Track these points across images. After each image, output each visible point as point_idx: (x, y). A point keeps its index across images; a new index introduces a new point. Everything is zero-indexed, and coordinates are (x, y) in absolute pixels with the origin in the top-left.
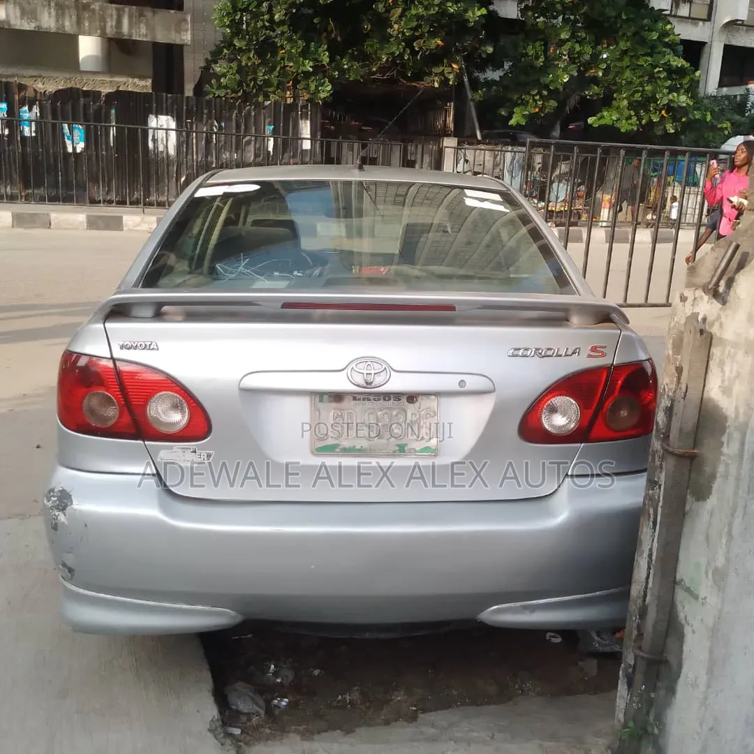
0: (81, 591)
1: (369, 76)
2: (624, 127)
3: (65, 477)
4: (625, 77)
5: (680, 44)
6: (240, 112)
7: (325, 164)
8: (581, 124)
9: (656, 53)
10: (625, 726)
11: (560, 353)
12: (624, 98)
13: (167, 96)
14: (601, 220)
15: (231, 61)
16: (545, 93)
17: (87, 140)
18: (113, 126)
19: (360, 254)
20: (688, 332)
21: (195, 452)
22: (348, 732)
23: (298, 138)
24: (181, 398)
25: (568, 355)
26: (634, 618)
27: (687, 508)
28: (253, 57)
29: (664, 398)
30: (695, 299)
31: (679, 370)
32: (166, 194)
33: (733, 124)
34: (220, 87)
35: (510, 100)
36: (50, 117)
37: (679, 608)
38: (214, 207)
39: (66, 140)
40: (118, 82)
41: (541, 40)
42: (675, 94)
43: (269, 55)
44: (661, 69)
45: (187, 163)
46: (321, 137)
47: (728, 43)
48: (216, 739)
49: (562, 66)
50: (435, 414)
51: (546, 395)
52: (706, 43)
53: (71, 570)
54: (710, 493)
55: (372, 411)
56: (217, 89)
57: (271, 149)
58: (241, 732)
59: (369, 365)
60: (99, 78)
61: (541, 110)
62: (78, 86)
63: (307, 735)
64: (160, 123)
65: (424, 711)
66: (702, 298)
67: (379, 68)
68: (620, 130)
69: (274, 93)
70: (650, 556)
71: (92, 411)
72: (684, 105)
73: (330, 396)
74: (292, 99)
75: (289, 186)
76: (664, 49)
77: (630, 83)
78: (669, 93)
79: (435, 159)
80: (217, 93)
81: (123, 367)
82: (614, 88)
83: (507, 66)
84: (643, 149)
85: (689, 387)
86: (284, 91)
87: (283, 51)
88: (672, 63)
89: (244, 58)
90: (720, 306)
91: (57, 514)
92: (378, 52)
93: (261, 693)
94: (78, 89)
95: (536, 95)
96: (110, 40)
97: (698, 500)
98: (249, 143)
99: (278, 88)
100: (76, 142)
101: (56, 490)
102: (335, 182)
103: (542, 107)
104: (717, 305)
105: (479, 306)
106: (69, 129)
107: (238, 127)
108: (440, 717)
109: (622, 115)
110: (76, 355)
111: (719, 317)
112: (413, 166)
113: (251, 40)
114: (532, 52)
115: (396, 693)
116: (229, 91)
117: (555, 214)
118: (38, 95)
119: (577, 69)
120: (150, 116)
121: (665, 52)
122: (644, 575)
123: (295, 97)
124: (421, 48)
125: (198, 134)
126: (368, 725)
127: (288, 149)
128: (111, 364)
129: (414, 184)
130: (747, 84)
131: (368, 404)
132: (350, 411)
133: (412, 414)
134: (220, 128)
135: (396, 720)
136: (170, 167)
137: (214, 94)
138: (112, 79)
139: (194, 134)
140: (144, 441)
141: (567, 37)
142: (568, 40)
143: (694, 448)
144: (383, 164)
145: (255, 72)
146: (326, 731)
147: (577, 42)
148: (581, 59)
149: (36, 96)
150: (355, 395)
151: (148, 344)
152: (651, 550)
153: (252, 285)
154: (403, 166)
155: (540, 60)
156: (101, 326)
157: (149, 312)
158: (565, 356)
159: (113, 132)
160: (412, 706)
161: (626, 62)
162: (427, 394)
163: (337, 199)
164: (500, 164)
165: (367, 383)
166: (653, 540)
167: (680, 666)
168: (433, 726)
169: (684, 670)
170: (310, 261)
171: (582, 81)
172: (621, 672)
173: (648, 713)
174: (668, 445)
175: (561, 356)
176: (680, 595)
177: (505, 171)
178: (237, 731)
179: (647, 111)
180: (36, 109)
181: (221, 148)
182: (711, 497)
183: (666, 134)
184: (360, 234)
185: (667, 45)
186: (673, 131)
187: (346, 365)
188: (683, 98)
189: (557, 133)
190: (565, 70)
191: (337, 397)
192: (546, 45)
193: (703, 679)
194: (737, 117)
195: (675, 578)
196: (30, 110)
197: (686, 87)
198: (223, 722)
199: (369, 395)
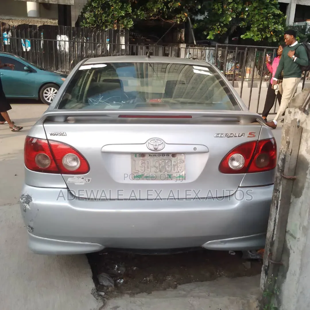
0: (37, 237)
1: (149, 18)
2: (256, 39)
3: (28, 190)
4: (256, 18)
5: (278, 4)
6: (95, 33)
7: (131, 55)
8: (237, 38)
9: (269, 8)
10: (265, 291)
11: (236, 136)
12: (255, 27)
13: (64, 27)
14: (246, 78)
15: (91, 12)
16: (222, 25)
17: (32, 46)
18: (42, 40)
19: (147, 93)
20: (292, 127)
21: (83, 179)
22: (149, 293)
23: (120, 44)
24: (77, 156)
25: (239, 136)
26: (268, 246)
27: (291, 201)
28: (100, 10)
29: (281, 155)
30: (295, 112)
31: (288, 143)
32: (65, 68)
33: (300, 38)
34: (87, 23)
35: (207, 28)
36: (16, 36)
37: (288, 242)
38: (87, 74)
39: (23, 46)
40: (44, 21)
41: (220, 3)
42: (277, 25)
43: (107, 9)
44: (271, 15)
45: (73, 55)
46: (129, 44)
47: (298, 4)
48: (95, 297)
49: (230, 13)
50: (184, 162)
51: (230, 153)
52: (289, 4)
53: (32, 228)
54: (301, 194)
55: (157, 161)
56: (86, 24)
57: (108, 49)
58: (105, 294)
59: (156, 141)
60: (36, 20)
61: (221, 32)
62: (27, 23)
63: (132, 295)
64: (62, 38)
65: (180, 284)
66: (298, 112)
67: (153, 14)
68: (254, 40)
69: (109, 25)
70: (275, 221)
71: (39, 161)
72: (281, 30)
73: (139, 155)
74: (117, 28)
75: (117, 65)
76: (272, 6)
77: (258, 20)
78: (274, 25)
79: (177, 53)
80: (86, 26)
81: (51, 143)
82: (251, 23)
83: (206, 14)
84: (264, 48)
85: (293, 150)
86: (113, 24)
87: (113, 8)
88: (275, 12)
89: (96, 11)
90: (306, 115)
91: (26, 205)
92: (153, 7)
93: (112, 277)
94: (27, 24)
95: (218, 26)
96: (40, 3)
97: (296, 197)
98: (99, 47)
99: (111, 23)
100: (27, 47)
101: (25, 195)
102: (136, 63)
103: (221, 31)
104: (305, 115)
105: (201, 116)
106: (24, 41)
107: (94, 40)
108: (187, 287)
109: (255, 34)
110: (31, 138)
111: (305, 120)
112: (168, 56)
113: (99, 3)
114: (217, 8)
115: (168, 277)
116: (90, 24)
117: (227, 76)
118: (11, 27)
119: (236, 15)
120: (58, 35)
121: (272, 7)
122: (272, 228)
123: (118, 27)
124: (171, 7)
125: (78, 43)
126: (157, 290)
127: (115, 49)
128: (46, 142)
129: (169, 63)
130: (306, 21)
131: (155, 158)
132: (148, 161)
133: (174, 162)
134: (87, 40)
135: (169, 288)
136: (67, 57)
137: (85, 26)
138: (41, 20)
139: (76, 43)
140: (61, 174)
141: (232, 1)
142: (231, 3)
143: (294, 176)
144: (155, 55)
145: (101, 17)
146: (140, 293)
147: (236, 3)
148: (237, 10)
149: (9, 28)
150: (150, 154)
151: (62, 133)
152: (275, 218)
153: (105, 107)
154: (164, 56)
155: (220, 11)
156: (42, 125)
157: (62, 119)
158: (238, 137)
159: (42, 42)
160: (175, 282)
161: (256, 11)
162: (180, 153)
163: (137, 70)
164: (204, 55)
165: (155, 149)
166: (276, 214)
167: (288, 266)
168: (184, 290)
169: (290, 268)
170: (127, 96)
171: (238, 20)
172: (262, 269)
173: (274, 286)
174: (284, 175)
175: (236, 137)
176: (288, 237)
177: (206, 58)
178: (103, 294)
179: (265, 32)
180: (10, 33)
181: (88, 48)
182: (302, 196)
183: (273, 42)
184: (147, 85)
185: (273, 5)
186: (276, 41)
187: (146, 141)
188: (280, 27)
189: (227, 41)
190: (230, 15)
191: (143, 155)
192: (222, 4)
193: (298, 271)
194: (302, 35)
195: (286, 230)
196: (7, 33)
197: (281, 22)
198: (97, 290)
199: (156, 154)
